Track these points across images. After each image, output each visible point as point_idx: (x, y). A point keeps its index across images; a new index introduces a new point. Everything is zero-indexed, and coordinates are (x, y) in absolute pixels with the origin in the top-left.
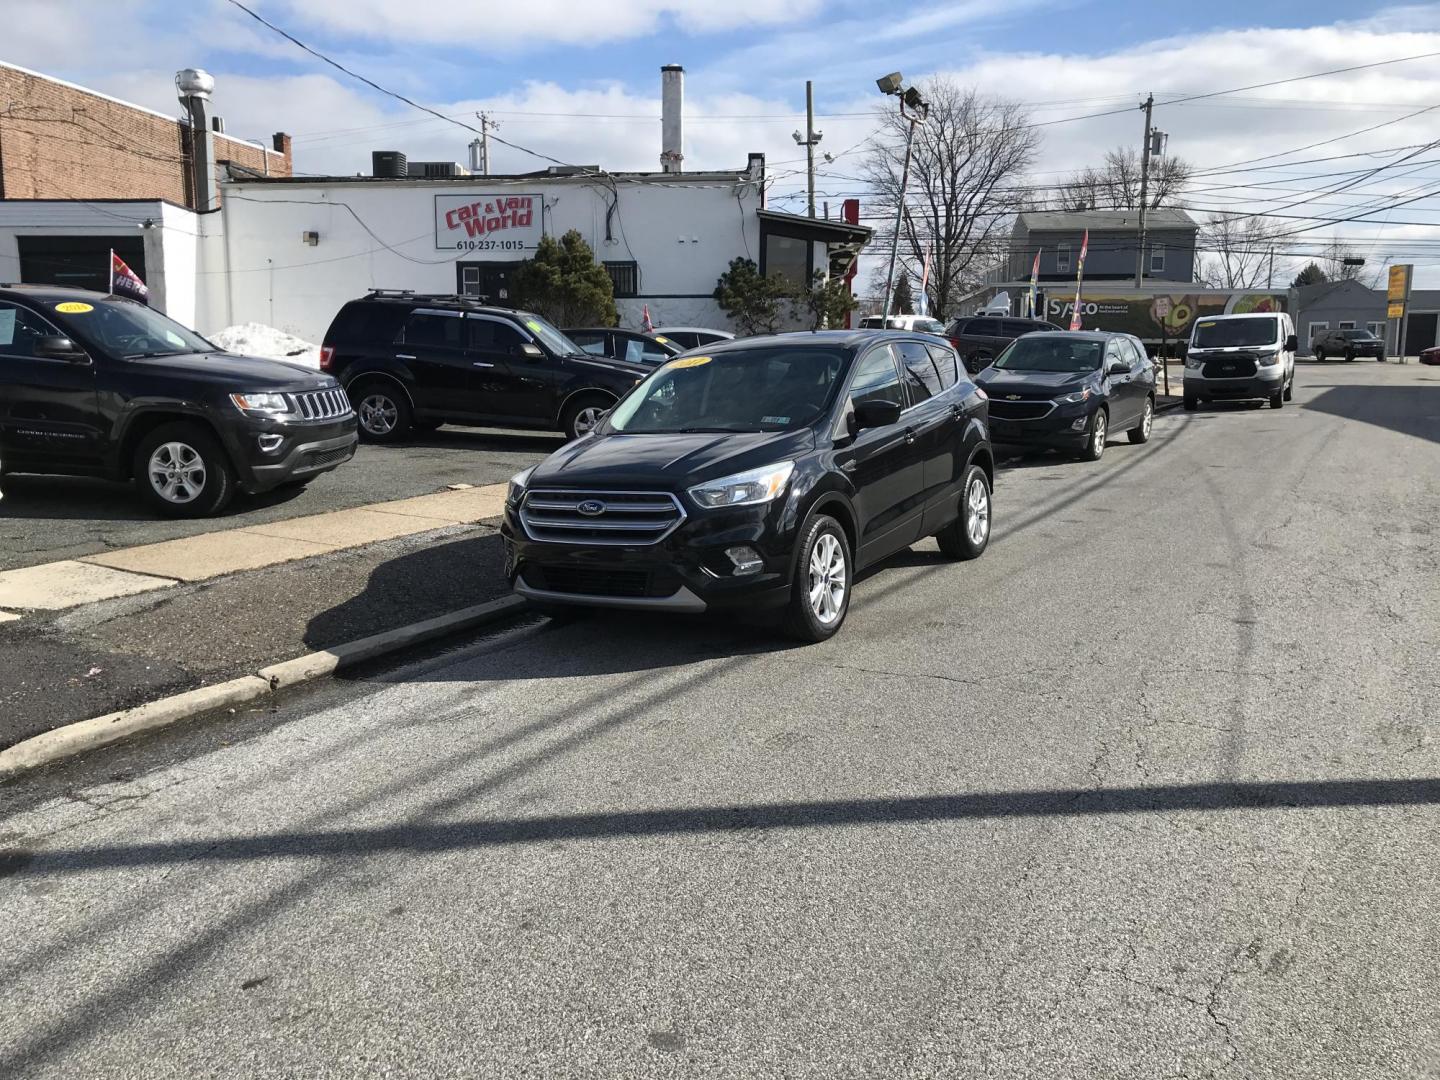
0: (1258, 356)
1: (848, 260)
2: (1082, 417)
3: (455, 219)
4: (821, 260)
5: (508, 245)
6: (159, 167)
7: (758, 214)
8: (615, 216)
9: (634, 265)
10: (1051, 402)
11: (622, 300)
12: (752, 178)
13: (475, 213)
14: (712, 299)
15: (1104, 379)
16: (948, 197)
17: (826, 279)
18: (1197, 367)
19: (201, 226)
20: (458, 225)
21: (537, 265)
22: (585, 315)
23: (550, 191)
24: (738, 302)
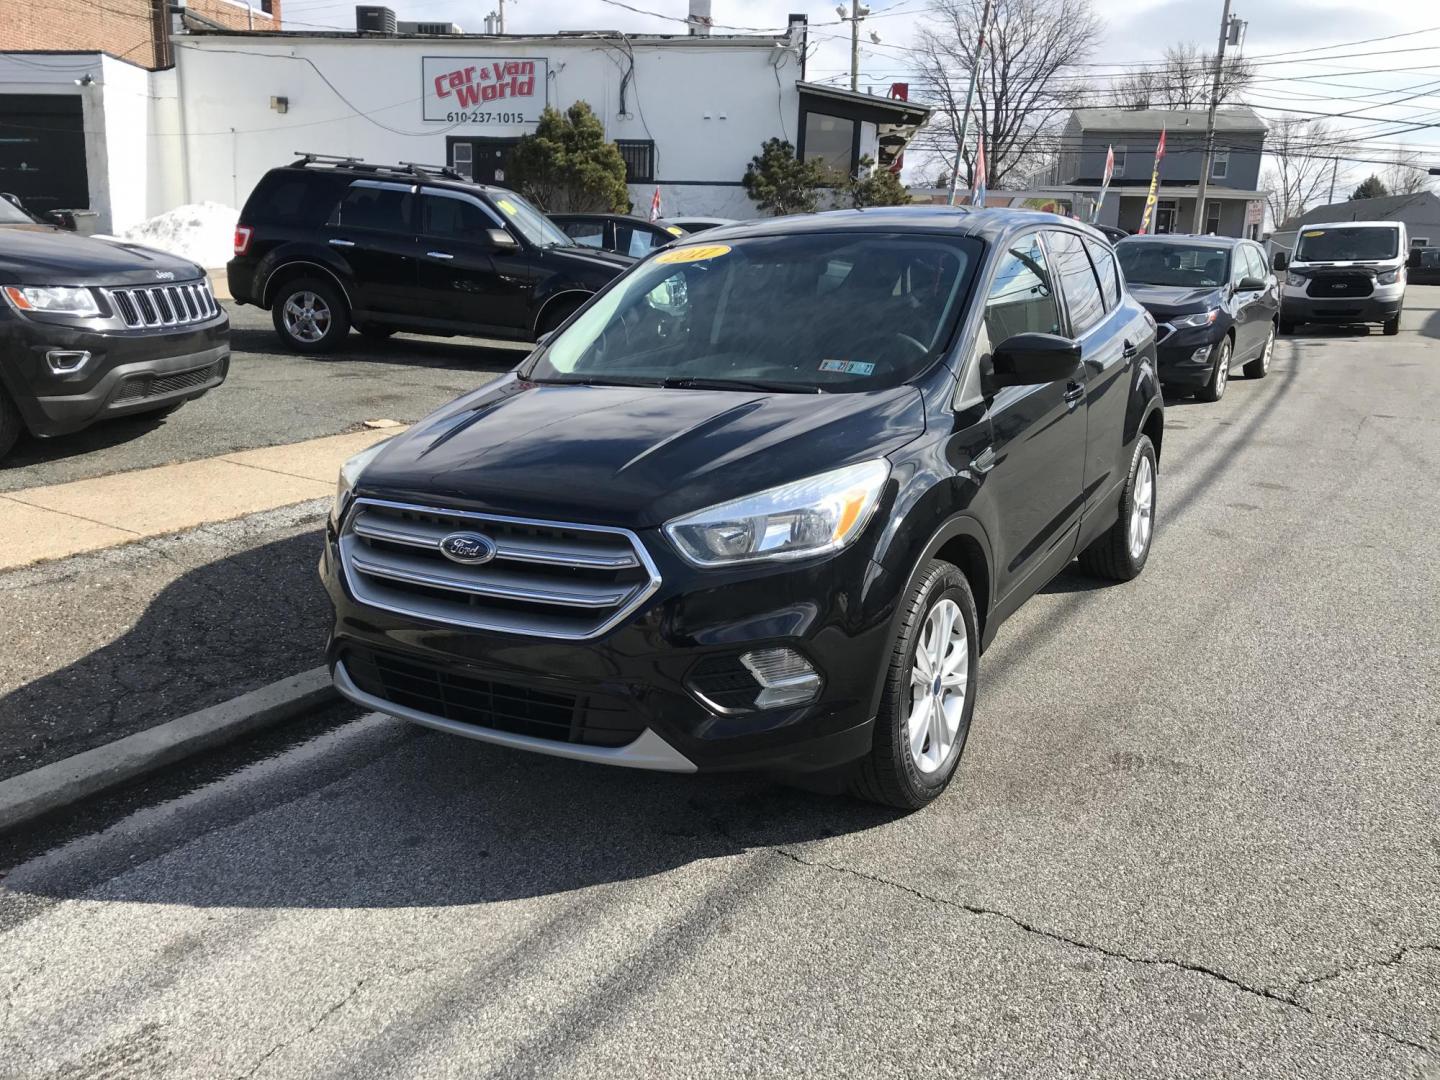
0: (1376, 272)
1: (897, 147)
2: (1205, 345)
3: (446, 85)
4: (869, 146)
5: (505, 118)
6: (124, 22)
7: (798, 86)
8: (630, 84)
9: (651, 144)
10: (1167, 325)
11: (636, 187)
12: (792, 44)
13: (469, 79)
14: (740, 188)
15: (1231, 296)
16: (998, 89)
17: (874, 167)
18: (1300, 284)
19: (153, 86)
20: (448, 93)
21: (538, 141)
22: (593, 202)
23: (556, 55)
24: (771, 192)
